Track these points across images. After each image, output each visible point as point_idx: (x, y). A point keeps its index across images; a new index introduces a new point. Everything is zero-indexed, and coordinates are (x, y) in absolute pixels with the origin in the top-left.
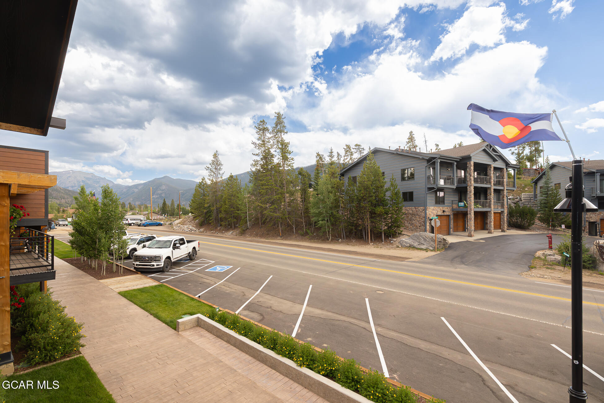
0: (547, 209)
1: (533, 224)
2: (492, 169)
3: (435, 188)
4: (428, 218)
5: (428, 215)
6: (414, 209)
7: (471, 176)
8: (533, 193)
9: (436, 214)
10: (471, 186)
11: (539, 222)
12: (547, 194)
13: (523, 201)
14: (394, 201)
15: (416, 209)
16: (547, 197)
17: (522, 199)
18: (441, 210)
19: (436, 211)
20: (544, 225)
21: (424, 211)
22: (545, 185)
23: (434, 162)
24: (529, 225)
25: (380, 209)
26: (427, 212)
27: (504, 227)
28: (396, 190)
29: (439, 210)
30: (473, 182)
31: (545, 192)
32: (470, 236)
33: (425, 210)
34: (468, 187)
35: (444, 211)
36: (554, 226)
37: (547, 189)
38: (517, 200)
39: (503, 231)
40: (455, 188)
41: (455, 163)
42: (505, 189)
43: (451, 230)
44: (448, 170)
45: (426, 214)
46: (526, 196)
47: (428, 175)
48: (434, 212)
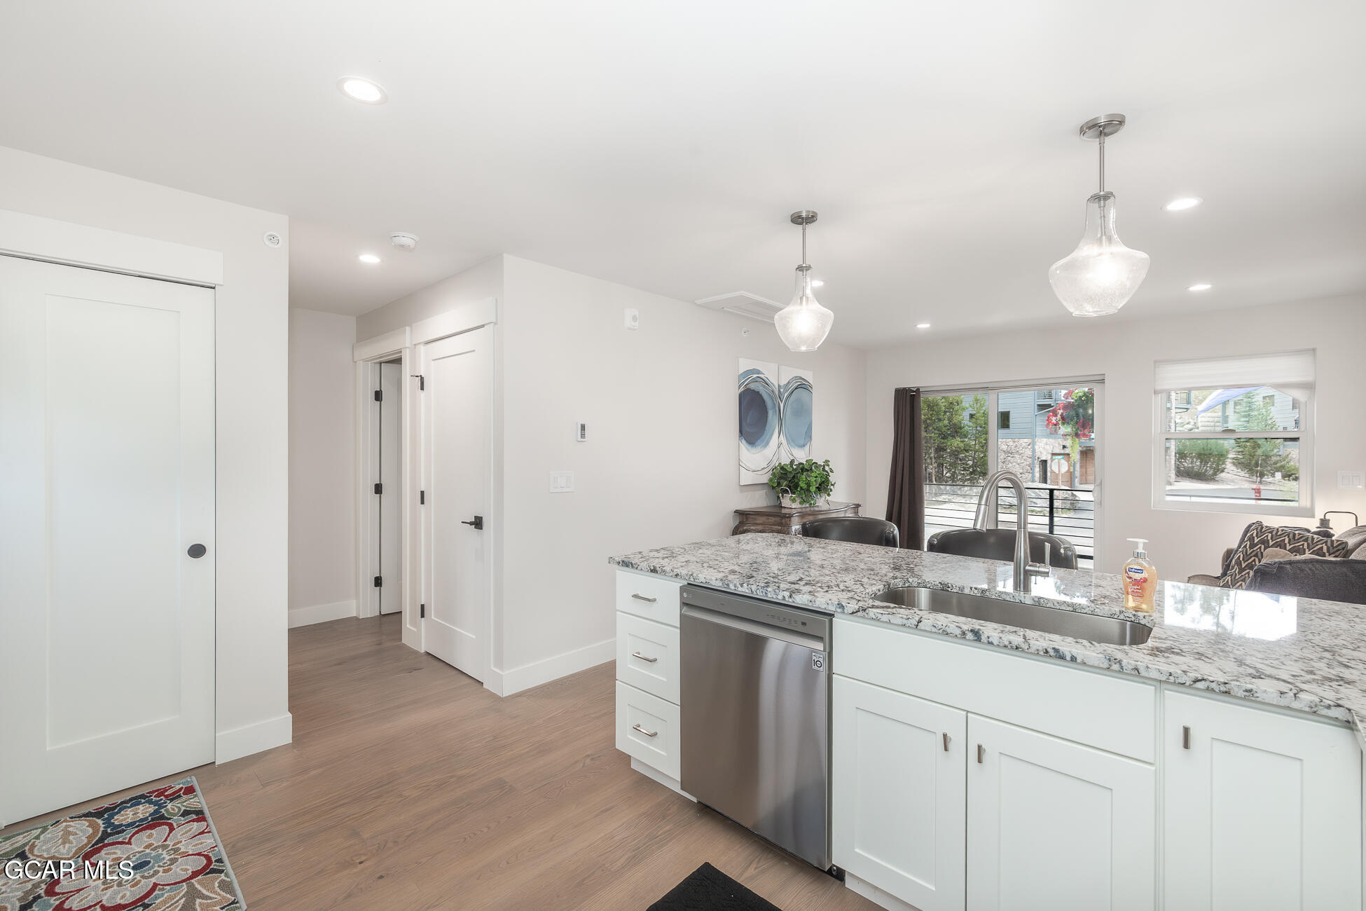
0: (1248, 444)
1: (1223, 471)
4: (1038, 458)
5: (1038, 454)
6: (1011, 443)
8: (1220, 414)
11: (1233, 468)
12: (1249, 415)
13: (1201, 429)
14: (979, 428)
15: (1014, 442)
16: (1248, 422)
17: (1199, 424)
18: (1059, 444)
19: (1052, 447)
20: (1242, 474)
21: (1029, 447)
22: (1246, 400)
24: (1215, 474)
25: (956, 442)
26: (1036, 447)
28: (984, 408)
29: (1057, 445)
31: (1244, 412)
33: (1033, 444)
36: (1262, 475)
38: (1189, 426)
42: (1173, 408)
43: (1076, 480)
45: (1034, 451)
46: (1206, 419)
48: (1048, 447)
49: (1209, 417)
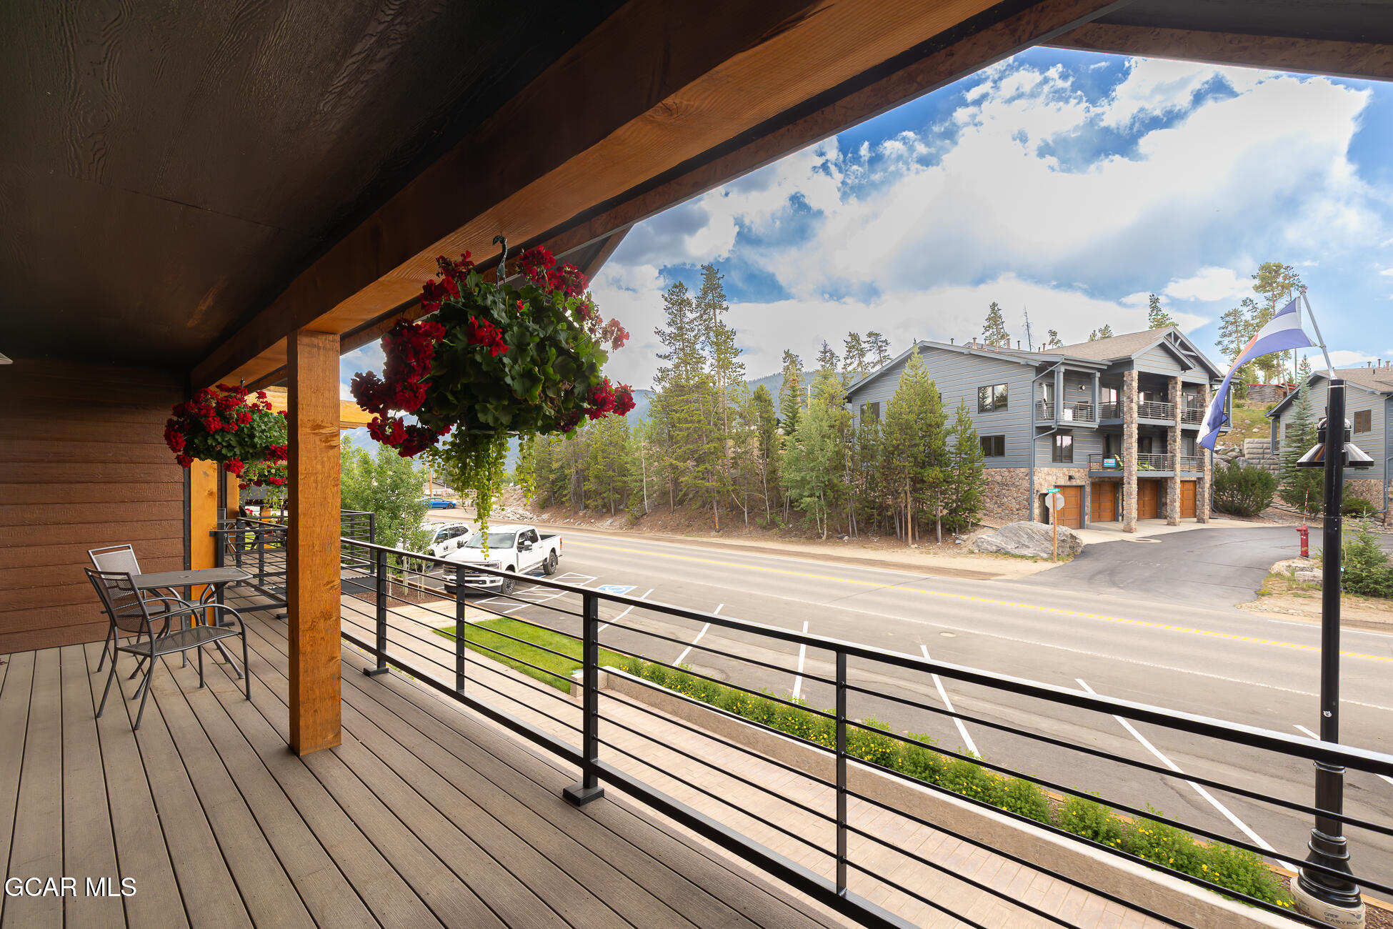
0: (1299, 473)
1: (1268, 506)
2: (1179, 386)
3: (1054, 429)
4: (1037, 491)
5: (1037, 487)
6: (1007, 474)
7: (1132, 401)
8: (1270, 439)
9: (1054, 484)
10: (1132, 423)
11: (1282, 502)
12: (1302, 440)
13: (1247, 456)
14: (963, 456)
15: (1009, 472)
16: (1300, 447)
17: (1246, 452)
18: (1064, 474)
19: (1055, 478)
20: (1293, 509)
21: (1027, 478)
22: (1298, 422)
23: (1052, 372)
24: (1259, 509)
25: (933, 473)
26: (1035, 478)
27: (1203, 513)
28: (969, 432)
29: (1061, 475)
30: (1135, 415)
31: (1296, 436)
32: (1130, 531)
33: (1030, 474)
34: (1125, 426)
35: (1071, 478)
37: (1303, 430)
38: (1234, 454)
39: (1201, 520)
40: (1097, 427)
41: (1098, 375)
43: (1086, 517)
44: (1081, 388)
45: (1032, 483)
46: (1253, 445)
47: (1037, 399)
48: (1050, 478)
49: (1257, 443)
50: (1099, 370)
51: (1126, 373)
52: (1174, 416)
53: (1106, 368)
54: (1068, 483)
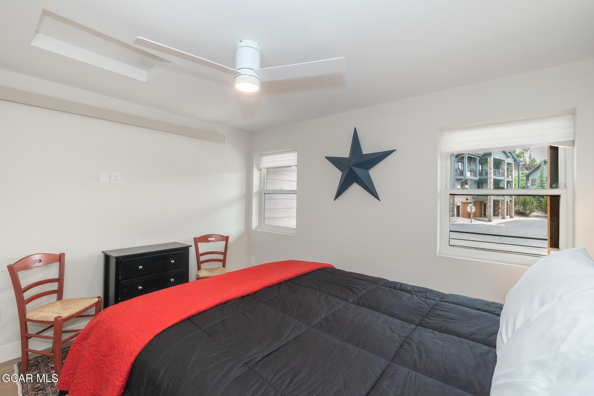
2: (506, 164)
3: (463, 180)
7: (491, 169)
9: (461, 202)
10: (491, 178)
23: (463, 157)
27: (512, 214)
30: (492, 175)
32: (490, 221)
34: (488, 179)
35: (467, 199)
37: (542, 182)
39: (511, 217)
40: (478, 179)
41: (478, 158)
44: (470, 164)
47: (456, 168)
50: (479, 157)
51: (489, 158)
52: (504, 176)
53: (481, 156)
54: (466, 202)
